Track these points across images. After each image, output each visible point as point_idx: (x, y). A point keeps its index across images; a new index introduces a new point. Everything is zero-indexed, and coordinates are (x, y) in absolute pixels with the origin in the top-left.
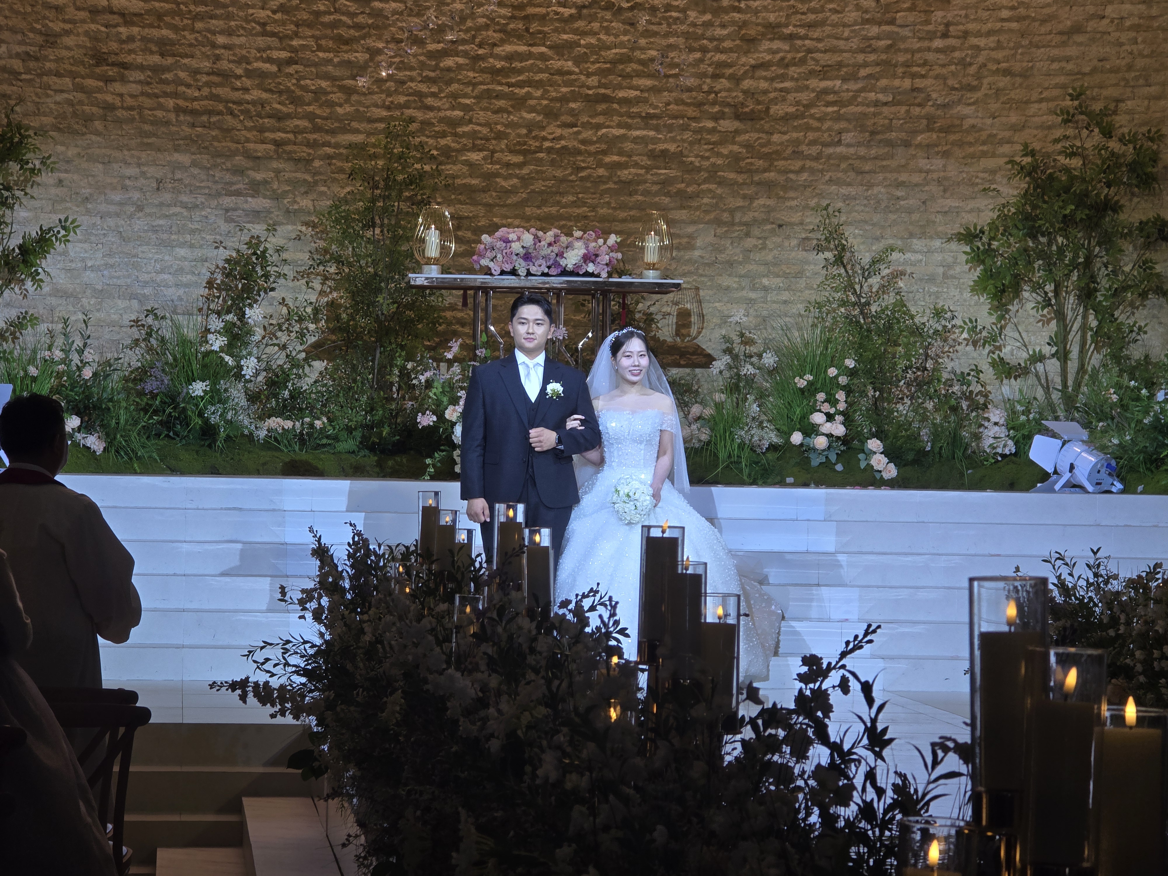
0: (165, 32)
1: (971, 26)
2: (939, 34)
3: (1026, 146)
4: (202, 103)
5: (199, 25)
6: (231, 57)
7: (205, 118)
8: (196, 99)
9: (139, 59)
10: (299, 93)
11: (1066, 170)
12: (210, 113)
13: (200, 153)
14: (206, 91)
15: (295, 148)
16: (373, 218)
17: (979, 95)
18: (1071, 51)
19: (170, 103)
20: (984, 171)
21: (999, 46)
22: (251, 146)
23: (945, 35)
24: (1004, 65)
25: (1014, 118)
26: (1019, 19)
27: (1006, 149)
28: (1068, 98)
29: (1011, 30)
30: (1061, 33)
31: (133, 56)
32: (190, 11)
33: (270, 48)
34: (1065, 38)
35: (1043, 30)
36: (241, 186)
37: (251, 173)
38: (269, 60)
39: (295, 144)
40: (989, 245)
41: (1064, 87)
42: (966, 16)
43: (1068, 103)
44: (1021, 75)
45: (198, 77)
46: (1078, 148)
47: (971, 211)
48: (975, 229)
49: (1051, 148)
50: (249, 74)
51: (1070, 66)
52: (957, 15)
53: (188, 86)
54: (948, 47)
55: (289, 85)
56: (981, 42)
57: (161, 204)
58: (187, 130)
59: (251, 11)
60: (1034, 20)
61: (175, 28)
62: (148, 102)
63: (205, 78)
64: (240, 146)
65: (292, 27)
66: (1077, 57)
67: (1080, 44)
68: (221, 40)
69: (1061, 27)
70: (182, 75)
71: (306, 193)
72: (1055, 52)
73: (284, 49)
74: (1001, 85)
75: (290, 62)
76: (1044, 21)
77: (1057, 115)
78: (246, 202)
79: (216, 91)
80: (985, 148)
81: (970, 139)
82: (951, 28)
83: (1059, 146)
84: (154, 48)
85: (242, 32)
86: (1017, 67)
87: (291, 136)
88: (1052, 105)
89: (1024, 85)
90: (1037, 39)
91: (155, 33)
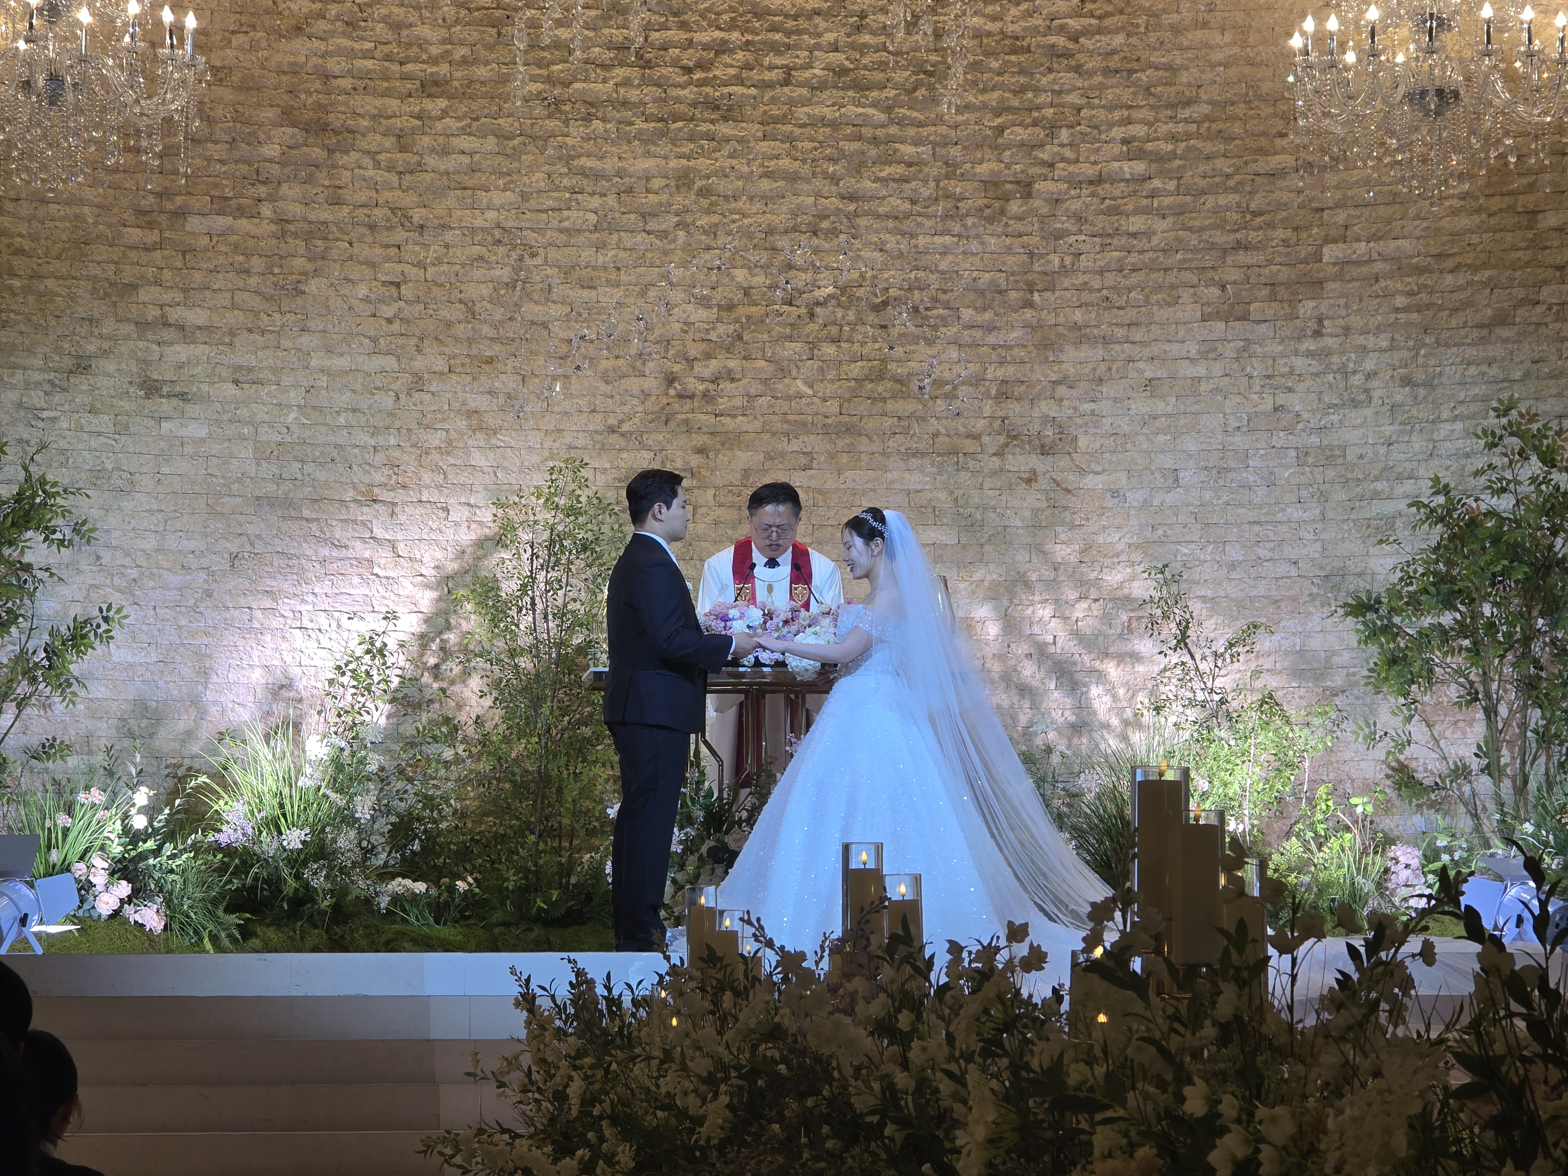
1: (1354, 320)
2: (1309, 332)
3: (1436, 480)
5: (287, 340)
6: (331, 383)
7: (295, 467)
8: (282, 441)
9: (205, 388)
11: (1493, 512)
12: (302, 459)
13: (289, 516)
14: (296, 430)
17: (1368, 413)
18: (1494, 350)
19: (248, 447)
20: (1379, 517)
21: (1394, 346)
23: (1317, 334)
24: (1401, 372)
25: (1417, 444)
26: (1419, 309)
27: (1409, 486)
28: (1492, 413)
29: (1408, 324)
30: (1480, 326)
31: (196, 384)
32: (275, 321)
33: (383, 370)
34: (1484, 332)
35: (1454, 323)
36: (346, 562)
37: (359, 542)
38: (384, 386)
39: (420, 501)
40: (1390, 619)
41: (1486, 399)
42: (1347, 306)
43: (1492, 421)
44: (1425, 385)
45: (286, 411)
46: (1509, 482)
47: (1363, 572)
48: (1369, 599)
49: (1471, 483)
50: (356, 406)
51: (1494, 371)
52: (1333, 305)
53: (272, 423)
54: (1322, 349)
56: (1371, 341)
58: (272, 484)
59: (357, 320)
60: (1441, 308)
61: (254, 344)
62: (218, 447)
63: (295, 413)
65: (415, 340)
66: (1503, 359)
67: (1506, 341)
68: (317, 360)
69: (1478, 318)
70: (264, 408)
71: (437, 568)
72: (1471, 352)
73: (402, 371)
75: (413, 387)
76: (1455, 310)
78: (354, 582)
80: (1378, 486)
81: (1358, 474)
82: (1326, 323)
84: (225, 373)
85: (345, 348)
86: (1420, 374)
88: (1469, 424)
89: (1430, 399)
90: (1446, 334)
91: (227, 352)
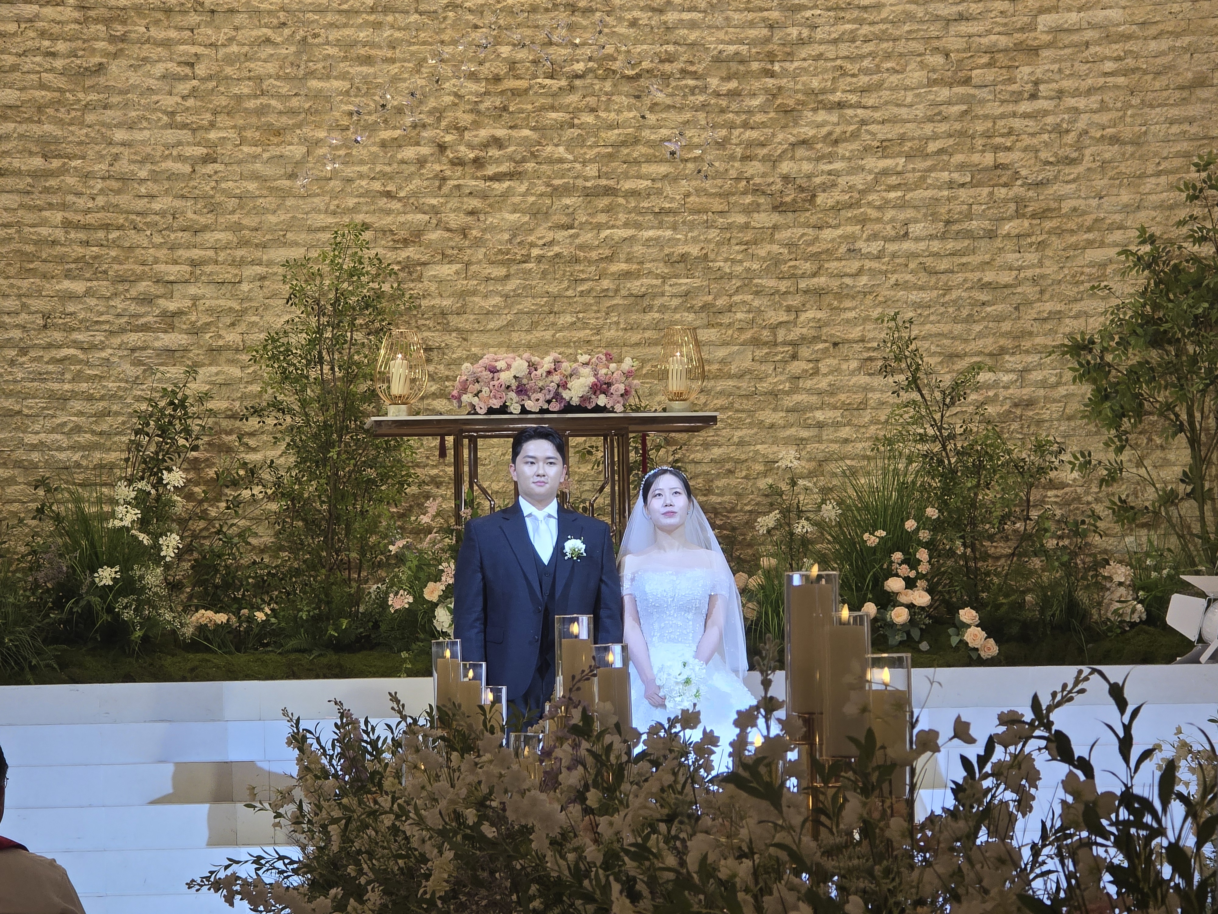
0: (48, 128)
1: (1066, 84)
2: (1026, 95)
3: (1143, 230)
4: (99, 215)
5: (90, 118)
6: (132, 157)
7: (101, 234)
8: (88, 211)
9: (16, 163)
10: (219, 198)
11: (1195, 259)
12: (107, 227)
13: (97, 279)
14: (101, 201)
15: (217, 268)
16: (320, 353)
17: (1080, 169)
18: (1195, 110)
19: (58, 217)
20: (1092, 265)
21: (1103, 107)
22: (162, 267)
23: (1034, 96)
24: (1110, 131)
25: (1125, 197)
26: (1125, 73)
27: (1117, 236)
28: (1193, 168)
29: (1117, 87)
30: (1181, 88)
31: (9, 160)
32: (79, 101)
33: (179, 143)
34: (1185, 94)
35: (1157, 85)
36: (149, 319)
37: (162, 302)
38: (180, 158)
39: (216, 262)
40: (1102, 358)
41: (1187, 155)
42: (1060, 71)
43: (1193, 175)
44: (1132, 143)
45: (91, 183)
46: (1209, 231)
47: (1076, 317)
48: (1083, 340)
49: (1175, 233)
50: (155, 177)
51: (1193, 129)
52: (1047, 71)
53: (79, 194)
54: (1038, 112)
55: (208, 188)
56: (1081, 103)
57: (49, 346)
58: (80, 251)
59: (155, 98)
60: (1145, 72)
61: (61, 122)
62: (30, 217)
63: (100, 185)
64: (147, 268)
65: (208, 116)
66: (1203, 118)
67: (1205, 101)
68: (120, 135)
69: (1180, 80)
70: (71, 180)
71: (233, 324)
72: (1174, 112)
73: (199, 144)
74: (1107, 156)
75: (208, 159)
76: (1158, 74)
77: (1181, 190)
78: (157, 339)
79: (114, 199)
80: (1090, 236)
81: (1072, 225)
82: (1042, 87)
83: (1185, 230)
84: (34, 149)
85: (145, 124)
86: (1127, 133)
87: (211, 253)
88: (1172, 178)
89: (1137, 155)
90: (1150, 96)
91: (36, 130)
